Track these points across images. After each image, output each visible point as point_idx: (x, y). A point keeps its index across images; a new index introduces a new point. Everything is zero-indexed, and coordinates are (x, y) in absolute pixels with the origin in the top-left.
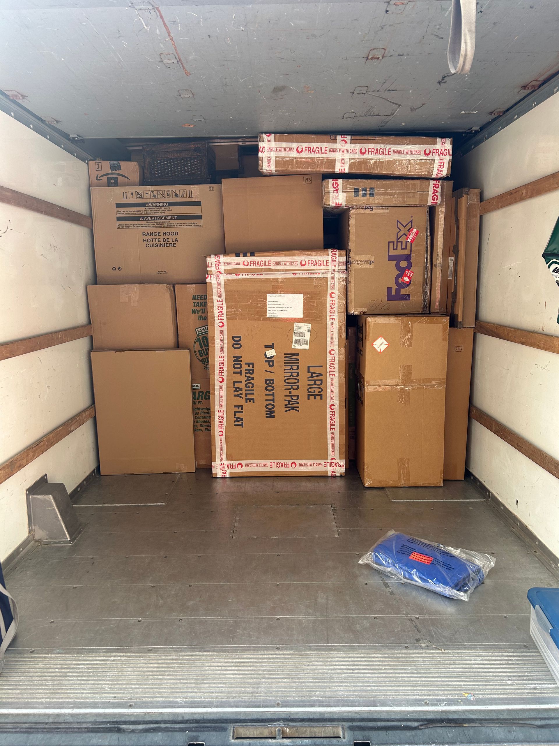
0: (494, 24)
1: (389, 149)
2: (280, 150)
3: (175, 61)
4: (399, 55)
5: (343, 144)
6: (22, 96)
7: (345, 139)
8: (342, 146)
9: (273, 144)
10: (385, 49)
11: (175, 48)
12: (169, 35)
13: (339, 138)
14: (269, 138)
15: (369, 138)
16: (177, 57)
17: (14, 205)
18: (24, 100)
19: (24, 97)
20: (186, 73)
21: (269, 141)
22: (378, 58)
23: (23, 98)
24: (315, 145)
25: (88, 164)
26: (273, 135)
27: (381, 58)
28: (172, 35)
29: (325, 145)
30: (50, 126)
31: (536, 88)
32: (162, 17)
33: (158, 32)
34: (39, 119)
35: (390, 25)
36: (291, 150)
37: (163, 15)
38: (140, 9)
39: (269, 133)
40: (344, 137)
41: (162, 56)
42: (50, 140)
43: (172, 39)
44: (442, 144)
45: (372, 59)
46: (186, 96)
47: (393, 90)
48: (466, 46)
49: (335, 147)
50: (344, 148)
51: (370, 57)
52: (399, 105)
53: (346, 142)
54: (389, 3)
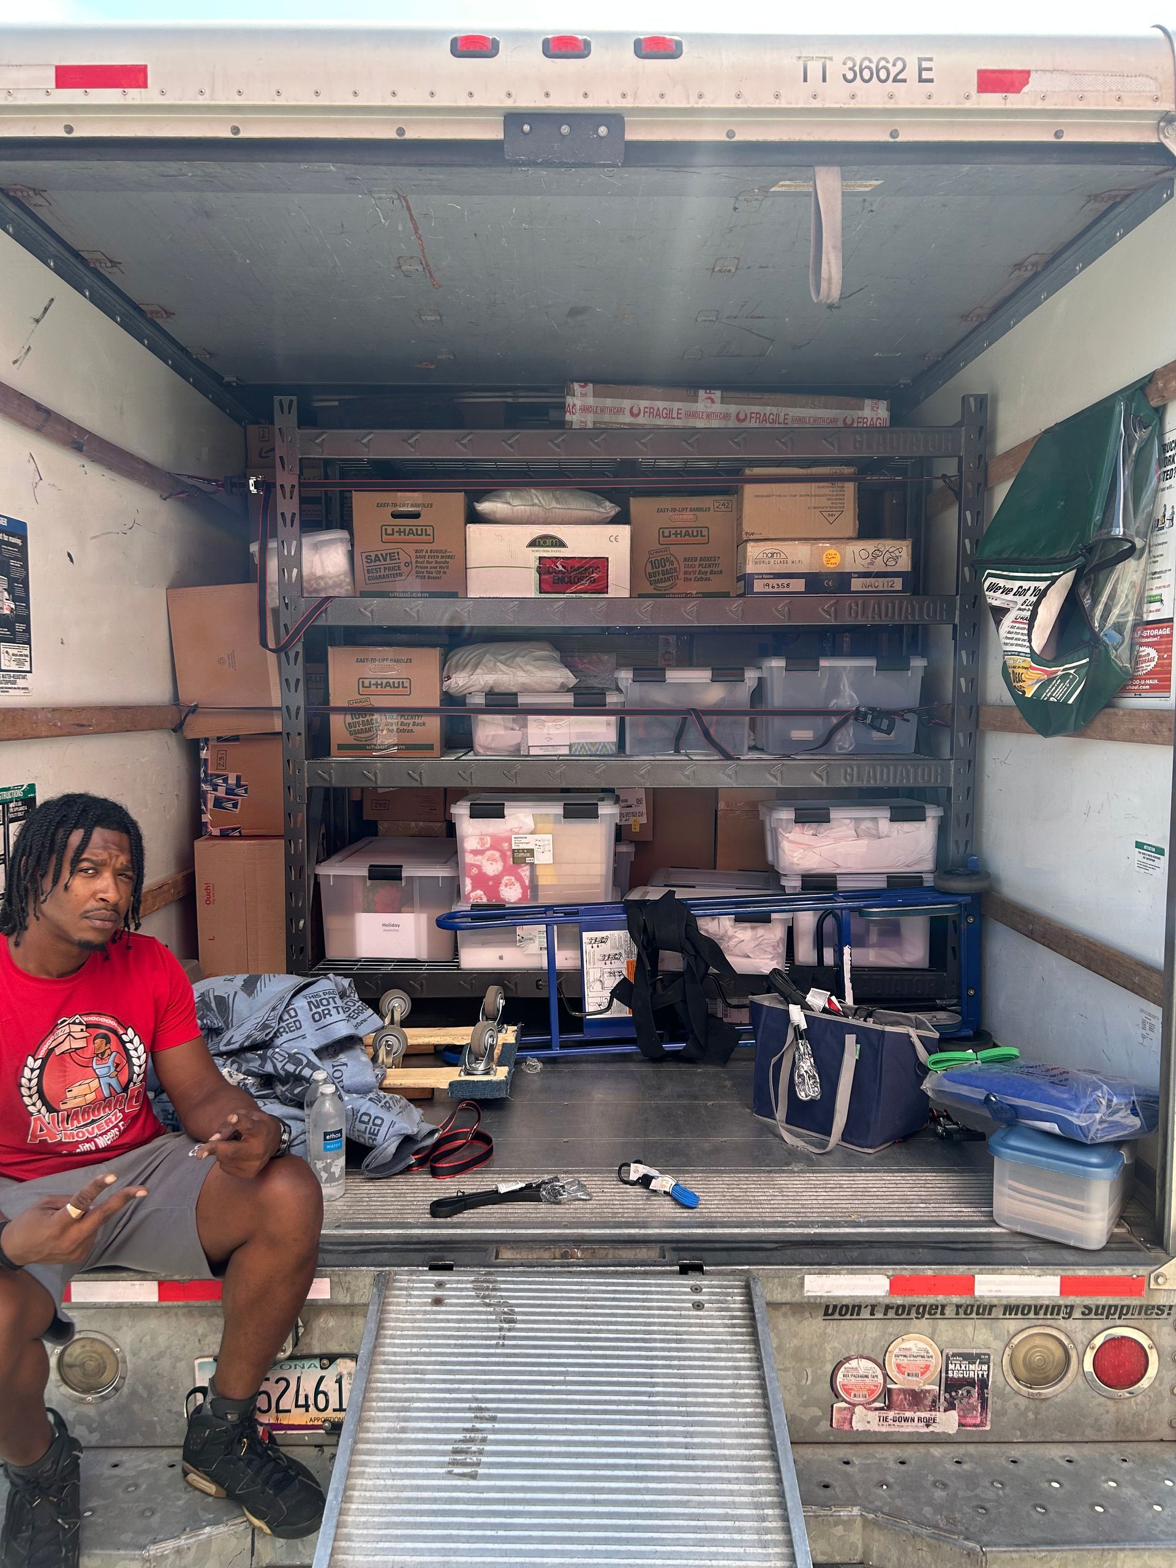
0: (896, 227)
1: (785, 415)
2: (602, 410)
3: (420, 268)
4: (761, 267)
5: (709, 405)
6: (166, 312)
7: (712, 396)
8: (707, 407)
9: (590, 401)
10: (738, 259)
11: (423, 250)
12: (416, 232)
13: (702, 393)
14: (584, 390)
15: (752, 395)
16: (424, 262)
17: (146, 486)
18: (168, 320)
19: (169, 314)
20: (434, 285)
21: (584, 395)
22: (730, 271)
23: (168, 317)
24: (660, 405)
25: (245, 428)
26: (591, 385)
27: (733, 270)
28: (420, 232)
29: (677, 405)
30: (197, 362)
31: (985, 319)
32: (409, 209)
33: (400, 228)
34: (183, 349)
35: (742, 227)
36: (620, 411)
37: (411, 206)
38: (380, 198)
39: (585, 381)
40: (710, 393)
41: (401, 261)
42: (194, 385)
43: (420, 239)
44: (873, 409)
45: (720, 271)
46: (429, 318)
47: (759, 317)
48: (829, 267)
49: (694, 409)
50: (710, 410)
51: (717, 269)
52: (772, 340)
53: (713, 402)
54: (737, 198)
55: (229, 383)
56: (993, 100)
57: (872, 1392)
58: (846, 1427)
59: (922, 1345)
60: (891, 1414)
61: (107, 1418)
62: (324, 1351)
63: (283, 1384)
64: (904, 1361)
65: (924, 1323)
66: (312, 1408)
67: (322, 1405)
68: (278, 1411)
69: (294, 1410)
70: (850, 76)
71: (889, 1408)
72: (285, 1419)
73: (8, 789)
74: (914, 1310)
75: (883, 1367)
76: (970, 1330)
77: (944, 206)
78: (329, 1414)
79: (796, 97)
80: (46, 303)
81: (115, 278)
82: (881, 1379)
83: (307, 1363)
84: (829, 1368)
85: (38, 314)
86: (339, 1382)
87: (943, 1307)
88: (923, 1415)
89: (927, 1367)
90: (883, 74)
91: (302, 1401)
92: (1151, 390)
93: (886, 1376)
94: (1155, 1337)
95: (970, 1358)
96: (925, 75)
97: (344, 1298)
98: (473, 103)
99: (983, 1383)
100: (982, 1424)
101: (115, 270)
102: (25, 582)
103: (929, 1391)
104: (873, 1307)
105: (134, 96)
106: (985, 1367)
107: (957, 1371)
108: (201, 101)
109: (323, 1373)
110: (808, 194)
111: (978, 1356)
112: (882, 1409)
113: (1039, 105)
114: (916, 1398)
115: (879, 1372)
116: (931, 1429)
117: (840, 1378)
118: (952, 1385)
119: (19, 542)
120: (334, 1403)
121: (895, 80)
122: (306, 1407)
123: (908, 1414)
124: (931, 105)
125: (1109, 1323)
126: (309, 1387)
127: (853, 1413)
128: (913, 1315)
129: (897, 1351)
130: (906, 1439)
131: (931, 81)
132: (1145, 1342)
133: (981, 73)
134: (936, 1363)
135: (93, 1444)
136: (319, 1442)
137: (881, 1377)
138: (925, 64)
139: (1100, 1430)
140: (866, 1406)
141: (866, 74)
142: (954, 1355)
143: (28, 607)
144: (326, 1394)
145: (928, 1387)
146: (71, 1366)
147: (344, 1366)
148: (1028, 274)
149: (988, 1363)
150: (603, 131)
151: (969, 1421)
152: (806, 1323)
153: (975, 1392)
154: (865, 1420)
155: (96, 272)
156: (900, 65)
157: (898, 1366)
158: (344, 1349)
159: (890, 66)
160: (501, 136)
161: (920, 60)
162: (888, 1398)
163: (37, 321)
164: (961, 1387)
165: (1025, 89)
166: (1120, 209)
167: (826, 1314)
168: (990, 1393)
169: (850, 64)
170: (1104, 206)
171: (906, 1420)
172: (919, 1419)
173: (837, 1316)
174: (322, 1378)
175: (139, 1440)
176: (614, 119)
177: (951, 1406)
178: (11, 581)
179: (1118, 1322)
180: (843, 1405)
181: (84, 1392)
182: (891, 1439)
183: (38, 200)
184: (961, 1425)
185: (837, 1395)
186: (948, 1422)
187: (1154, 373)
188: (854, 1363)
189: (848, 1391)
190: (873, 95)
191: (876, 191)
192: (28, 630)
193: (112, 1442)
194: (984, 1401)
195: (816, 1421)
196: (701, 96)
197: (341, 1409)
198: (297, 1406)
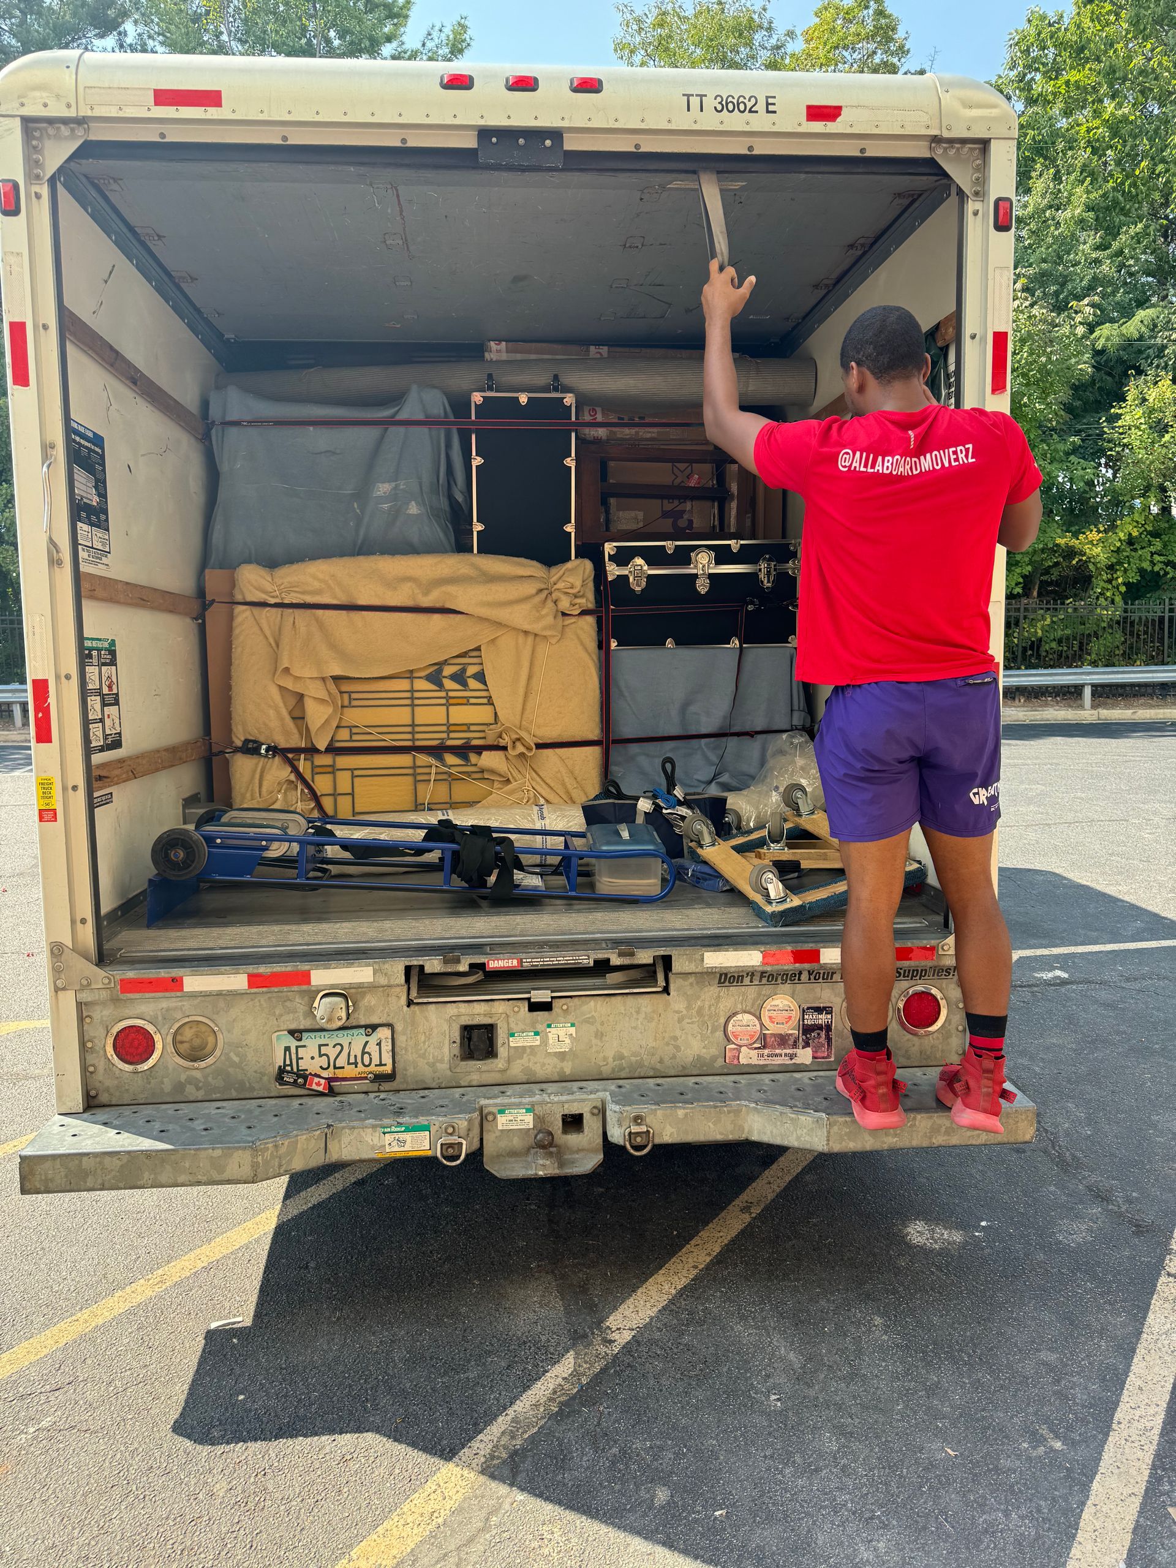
3: (401, 242)
4: (661, 244)
6: (191, 278)
10: (644, 238)
11: (404, 228)
12: (401, 215)
16: (404, 238)
18: (190, 284)
19: (192, 280)
20: (409, 255)
22: (637, 247)
23: (191, 282)
27: (640, 247)
28: (404, 215)
32: (398, 196)
33: (389, 211)
35: (647, 213)
37: (400, 194)
38: (378, 188)
39: (500, 341)
41: (387, 237)
43: (403, 220)
45: (630, 248)
51: (627, 246)
54: (642, 191)
55: (228, 339)
56: (818, 127)
57: (752, 1036)
58: (736, 1062)
59: (786, 1003)
60: (766, 1052)
61: (210, 1079)
62: (368, 1022)
63: (339, 1047)
64: (774, 1014)
65: (787, 987)
66: (360, 1065)
67: (367, 1062)
68: (335, 1068)
69: (347, 1066)
70: (719, 107)
71: (764, 1047)
72: (340, 1073)
73: (100, 640)
74: (780, 978)
75: (759, 1018)
76: (818, 990)
77: (792, 199)
78: (372, 1068)
79: (683, 122)
80: (110, 269)
81: (156, 248)
82: (758, 1027)
83: (355, 1031)
84: (722, 1021)
85: (106, 277)
86: (379, 1044)
87: (800, 973)
88: (788, 1051)
89: (790, 1018)
90: (742, 107)
91: (352, 1060)
92: (938, 336)
93: (762, 1025)
94: (945, 992)
95: (819, 1010)
96: (771, 108)
97: (383, 981)
98: (457, 122)
99: (828, 1028)
100: (828, 1056)
101: (159, 243)
102: (104, 482)
103: (791, 1035)
104: (753, 974)
105: (212, 113)
106: (829, 1016)
107: (811, 1019)
108: (261, 117)
109: (368, 1039)
110: (696, 190)
111: (825, 1008)
112: (759, 1048)
113: (849, 131)
114: (783, 1040)
115: (757, 1022)
116: (793, 1061)
117: (730, 1028)
118: (807, 1030)
119: (100, 451)
120: (376, 1061)
121: (750, 111)
122: (356, 1064)
123: (778, 1051)
124: (775, 129)
125: (913, 982)
126: (357, 1050)
127: (740, 1052)
128: (779, 981)
129: (769, 1007)
130: (776, 1069)
131: (774, 112)
132: (939, 995)
133: (809, 108)
134: (796, 1014)
135: (200, 1098)
136: (365, 1089)
137: (758, 1026)
138: (770, 101)
139: (908, 1058)
140: (749, 1046)
141: (731, 107)
142: (808, 1008)
143: (106, 502)
144: (370, 1054)
145: (791, 1032)
146: (182, 1042)
147: (384, 1033)
148: (860, 253)
149: (831, 1013)
150: (548, 143)
151: (819, 1054)
152: (706, 989)
153: (823, 1034)
154: (749, 1057)
155: (143, 244)
156: (753, 101)
157: (770, 1018)
158: (383, 1020)
159: (746, 101)
160: (476, 146)
161: (767, 97)
162: (764, 1042)
163: (106, 282)
164: (813, 1031)
165: (839, 119)
166: (916, 205)
167: (720, 982)
168: (833, 1034)
169: (719, 99)
170: (906, 202)
171: (776, 1055)
172: (786, 1055)
173: (727, 984)
174: (367, 1042)
175: (234, 1094)
176: (556, 135)
177: (807, 1045)
178: (97, 481)
179: (919, 982)
180: (733, 1046)
181: (192, 1061)
182: (767, 1069)
183: (115, 187)
184: (814, 1057)
185: (729, 1040)
186: (805, 1056)
187: (939, 324)
188: (739, 1017)
189: (736, 1037)
190: (735, 121)
191: (742, 188)
192: (107, 520)
193: (214, 1096)
194: (829, 1039)
195: (714, 1059)
196: (616, 120)
197: (381, 1065)
198: (349, 1063)
